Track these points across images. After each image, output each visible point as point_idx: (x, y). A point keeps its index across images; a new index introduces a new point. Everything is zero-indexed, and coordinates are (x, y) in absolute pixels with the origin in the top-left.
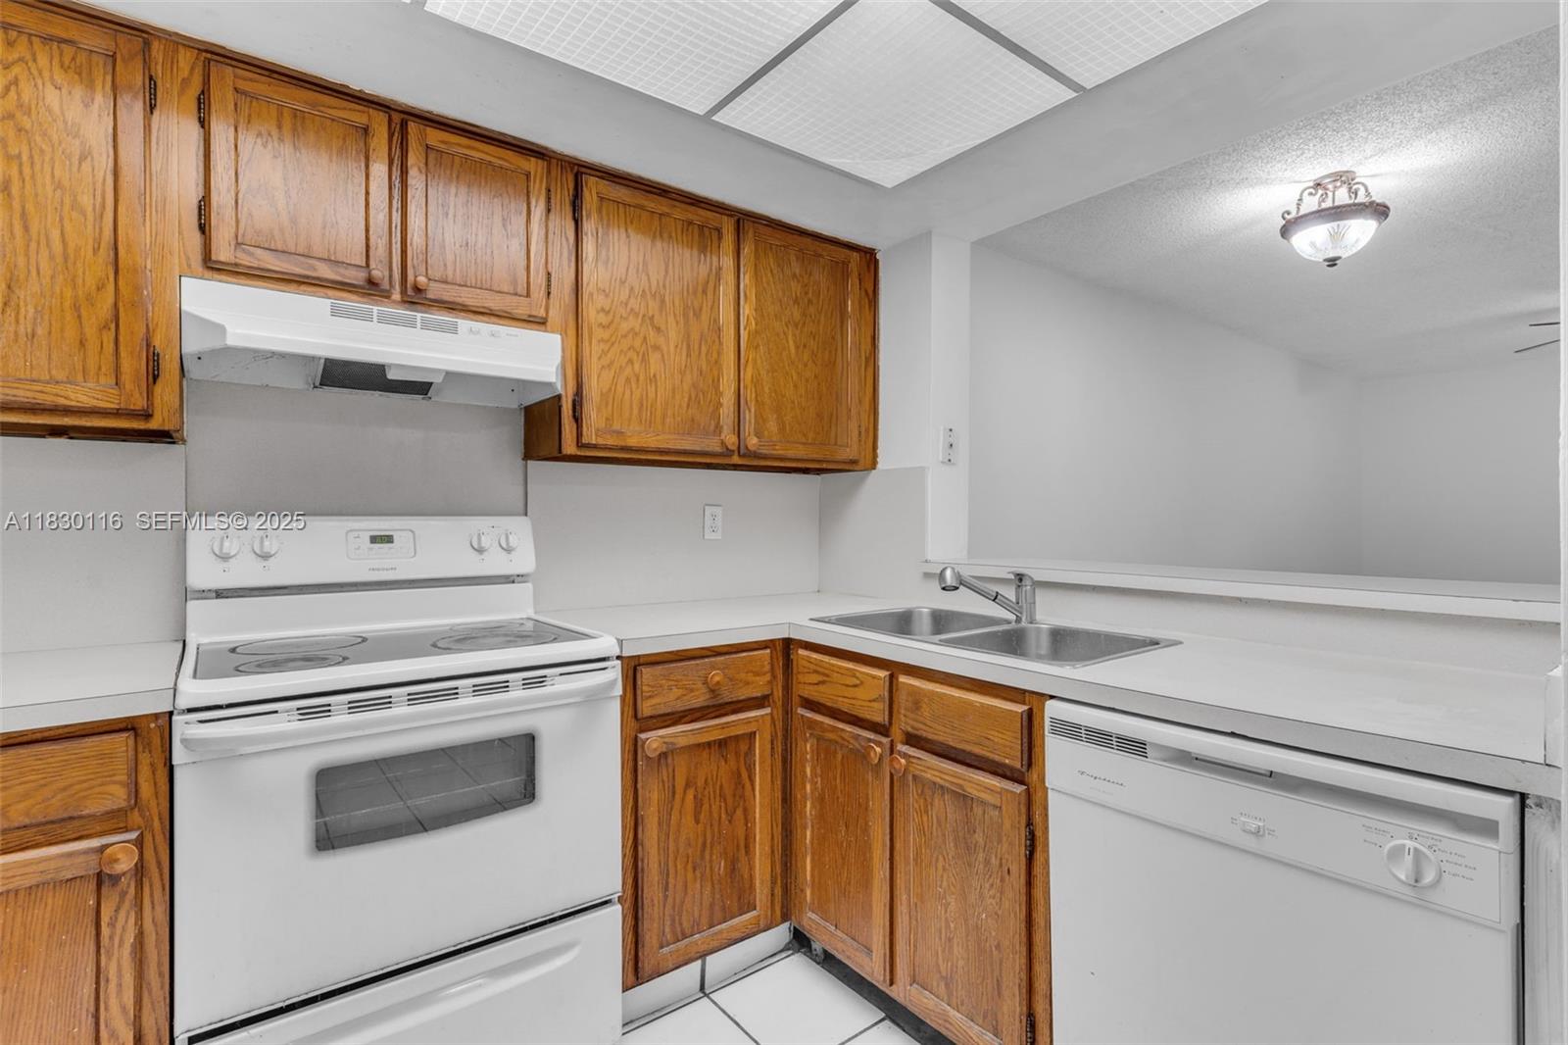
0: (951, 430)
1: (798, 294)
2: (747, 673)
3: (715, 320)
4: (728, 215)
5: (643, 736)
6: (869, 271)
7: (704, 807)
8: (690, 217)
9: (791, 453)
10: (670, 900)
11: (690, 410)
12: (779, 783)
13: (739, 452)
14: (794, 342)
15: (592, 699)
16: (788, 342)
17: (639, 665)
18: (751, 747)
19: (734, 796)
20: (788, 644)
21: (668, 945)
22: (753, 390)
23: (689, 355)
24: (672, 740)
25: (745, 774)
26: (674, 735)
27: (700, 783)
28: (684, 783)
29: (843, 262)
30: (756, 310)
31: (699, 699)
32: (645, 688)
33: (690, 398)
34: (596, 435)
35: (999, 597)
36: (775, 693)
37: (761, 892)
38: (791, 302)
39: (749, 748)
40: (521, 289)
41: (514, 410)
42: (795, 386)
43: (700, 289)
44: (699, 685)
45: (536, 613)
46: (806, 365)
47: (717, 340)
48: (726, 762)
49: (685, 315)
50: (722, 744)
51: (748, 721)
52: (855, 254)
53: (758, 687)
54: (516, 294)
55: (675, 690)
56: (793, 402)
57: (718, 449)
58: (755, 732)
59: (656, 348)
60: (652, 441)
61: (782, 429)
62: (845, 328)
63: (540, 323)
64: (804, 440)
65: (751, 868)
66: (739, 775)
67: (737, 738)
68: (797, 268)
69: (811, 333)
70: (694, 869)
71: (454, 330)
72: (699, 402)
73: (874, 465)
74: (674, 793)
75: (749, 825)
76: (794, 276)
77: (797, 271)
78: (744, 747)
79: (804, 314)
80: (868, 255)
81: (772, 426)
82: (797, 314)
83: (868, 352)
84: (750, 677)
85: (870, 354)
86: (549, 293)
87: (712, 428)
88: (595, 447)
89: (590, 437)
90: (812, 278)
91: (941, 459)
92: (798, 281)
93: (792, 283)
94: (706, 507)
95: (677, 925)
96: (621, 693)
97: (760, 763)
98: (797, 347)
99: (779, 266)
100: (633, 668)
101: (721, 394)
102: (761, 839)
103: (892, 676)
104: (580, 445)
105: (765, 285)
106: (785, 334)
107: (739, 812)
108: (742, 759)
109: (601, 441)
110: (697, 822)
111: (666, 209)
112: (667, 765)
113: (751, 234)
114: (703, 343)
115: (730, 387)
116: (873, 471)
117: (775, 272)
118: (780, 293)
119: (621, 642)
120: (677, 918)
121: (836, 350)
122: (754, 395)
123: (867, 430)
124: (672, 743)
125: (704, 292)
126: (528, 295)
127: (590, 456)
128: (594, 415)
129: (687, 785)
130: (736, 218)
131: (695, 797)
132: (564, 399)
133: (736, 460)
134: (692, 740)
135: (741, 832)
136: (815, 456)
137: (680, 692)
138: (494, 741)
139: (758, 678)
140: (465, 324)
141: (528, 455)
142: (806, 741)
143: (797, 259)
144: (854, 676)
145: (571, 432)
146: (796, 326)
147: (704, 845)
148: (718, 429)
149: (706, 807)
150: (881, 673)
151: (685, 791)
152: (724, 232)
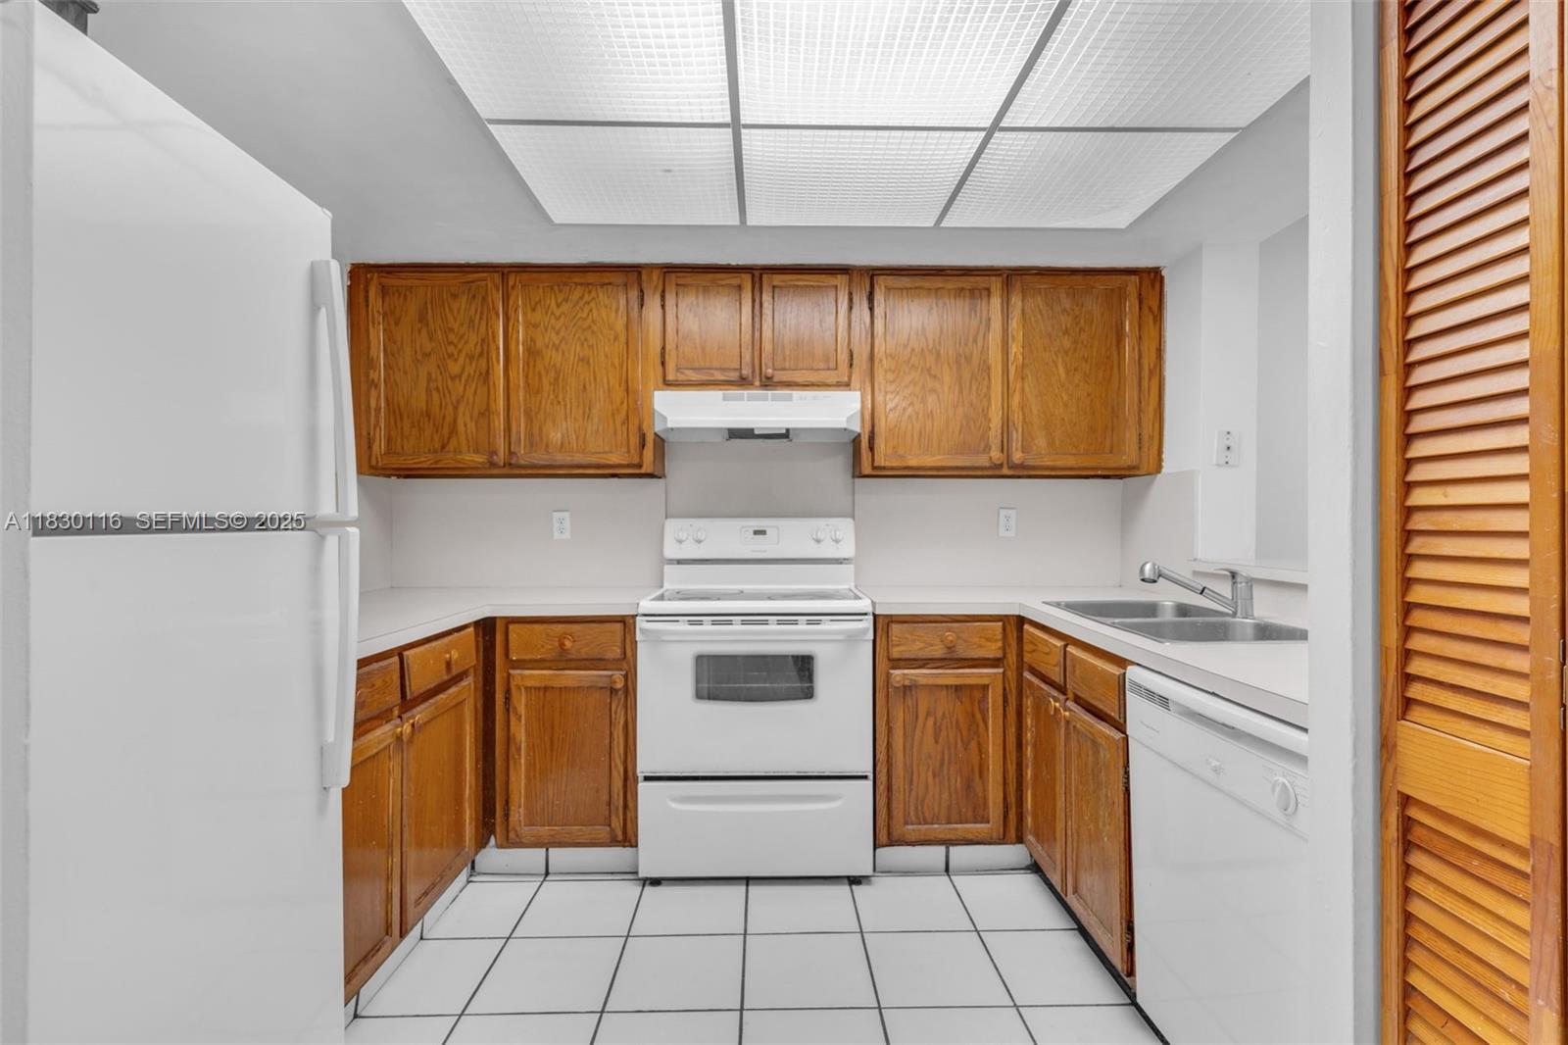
0: (1228, 433)
1: (1069, 326)
2: (981, 637)
3: (984, 361)
4: (996, 275)
5: (892, 671)
6: (1153, 286)
7: (942, 734)
8: (961, 285)
9: (1059, 463)
10: (914, 793)
11: (962, 436)
12: (1014, 730)
13: (1008, 463)
14: (1065, 367)
15: (852, 638)
16: (1056, 367)
17: (892, 622)
18: (985, 697)
19: (969, 730)
20: (1021, 620)
21: (912, 824)
22: (1021, 414)
23: (961, 391)
24: (913, 678)
25: (978, 716)
26: (917, 675)
27: (939, 715)
28: (925, 712)
29: (1120, 288)
30: (1023, 347)
31: (938, 651)
32: (894, 638)
33: (962, 426)
34: (885, 460)
35: (1206, 590)
36: (1009, 656)
37: (995, 810)
38: (1061, 334)
39: (984, 697)
40: (832, 365)
41: (845, 444)
42: (1066, 405)
43: (971, 339)
44: (938, 641)
45: (856, 587)
46: (1077, 386)
47: (987, 377)
48: (961, 702)
49: (958, 362)
50: (958, 688)
51: (981, 676)
52: (1133, 277)
53: (992, 650)
54: (829, 369)
55: (917, 643)
56: (1063, 419)
57: (987, 464)
58: (988, 686)
59: (933, 391)
60: (929, 461)
61: (1051, 444)
62: (1122, 351)
63: (847, 385)
64: (1074, 451)
65: (985, 790)
66: (973, 716)
67: (971, 687)
68: (1067, 303)
69: (1084, 357)
70: (934, 776)
71: (790, 398)
72: (970, 428)
73: (1159, 469)
74: (917, 717)
75: (983, 756)
76: (1065, 310)
77: (1068, 306)
78: (978, 695)
79: (1075, 342)
80: (1152, 275)
81: (1041, 442)
82: (1067, 343)
83: (1152, 366)
84: (983, 642)
85: (1155, 367)
86: (851, 365)
87: (982, 446)
88: (884, 468)
89: (880, 461)
90: (1084, 309)
91: (1215, 462)
92: (1068, 315)
93: (1062, 318)
94: (1001, 511)
95: (920, 813)
96: (872, 638)
97: (993, 711)
98: (1067, 372)
99: (1048, 305)
100: (883, 624)
101: (990, 420)
102: (993, 768)
103: (1066, 646)
104: (874, 468)
105: (1034, 325)
106: (1053, 362)
107: (973, 744)
108: (976, 703)
109: (888, 464)
110: (937, 742)
111: (940, 285)
112: (912, 696)
113: (1018, 285)
114: (974, 382)
115: (998, 415)
116: (1159, 475)
117: (1044, 312)
118: (1050, 329)
119: (874, 604)
120: (920, 808)
121: (1112, 367)
122: (1021, 417)
123: (1151, 438)
124: (915, 681)
125: (975, 341)
126: (836, 369)
127: (879, 473)
128: (883, 446)
129: (928, 714)
130: (1005, 276)
131: (935, 723)
132: (862, 436)
133: (1005, 471)
134: (931, 681)
135: (975, 760)
136: (1085, 464)
137: (922, 645)
138: (787, 656)
139: (989, 644)
140: (796, 394)
141: (853, 477)
142: (1027, 698)
143: (1068, 295)
144: (1047, 645)
145: (867, 458)
146: (1067, 353)
147: (943, 760)
148: (987, 448)
149: (944, 733)
150: (1059, 643)
151: (926, 719)
152: (993, 290)
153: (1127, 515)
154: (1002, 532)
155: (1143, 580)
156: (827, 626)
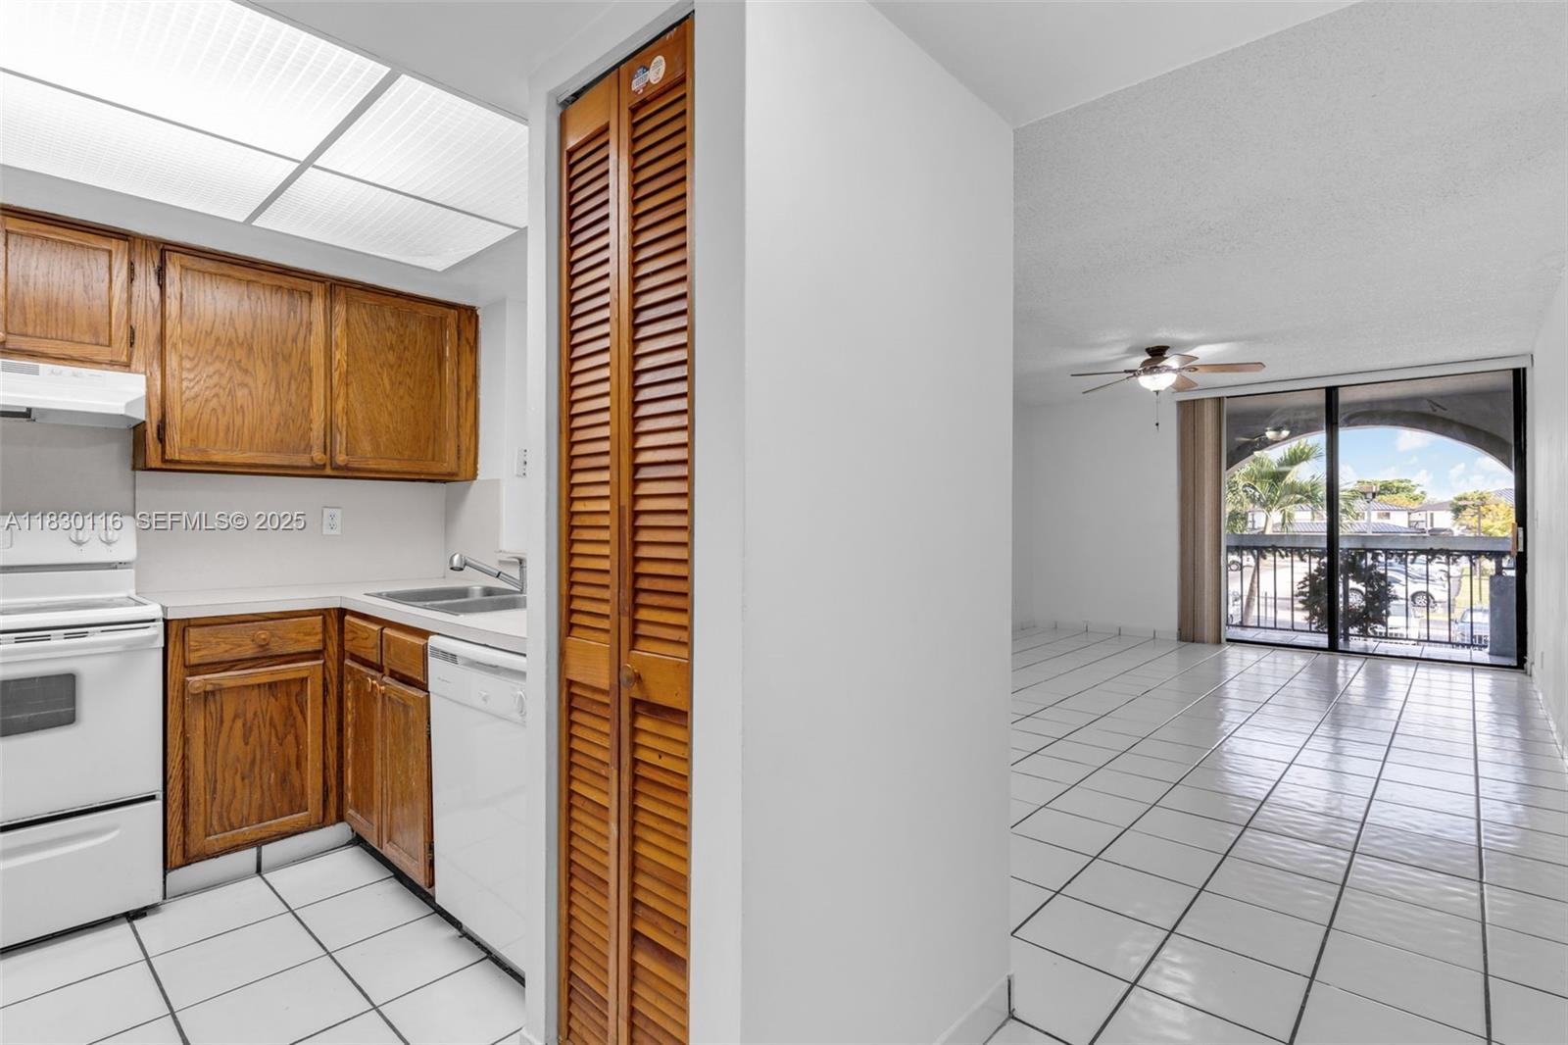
0: (526, 451)
1: (394, 342)
2: (299, 633)
3: (305, 364)
4: (318, 281)
5: (188, 679)
6: (470, 322)
7: (253, 733)
8: (278, 283)
9: (383, 467)
10: (218, 801)
11: (278, 434)
12: (334, 717)
13: (331, 465)
14: (390, 380)
15: (133, 649)
16: (382, 380)
17: (190, 626)
18: (303, 690)
19: (285, 725)
20: (342, 612)
21: (216, 834)
22: (345, 418)
23: (277, 389)
24: (218, 682)
25: (296, 709)
26: (223, 678)
27: (250, 715)
28: (232, 715)
29: (441, 318)
30: (347, 355)
31: (249, 651)
32: (192, 643)
33: (279, 424)
34: (179, 453)
35: (502, 575)
36: (330, 648)
37: (313, 798)
38: (386, 349)
39: (302, 690)
40: (104, 340)
41: (125, 430)
42: (390, 414)
43: (289, 338)
44: (248, 641)
45: (137, 594)
46: (402, 398)
47: (307, 379)
48: (276, 700)
49: (274, 360)
50: (272, 686)
51: (299, 670)
52: (452, 311)
53: (313, 643)
54: (97, 344)
55: (223, 645)
56: (389, 428)
57: (309, 464)
58: (307, 678)
59: (244, 385)
60: (238, 457)
61: (376, 447)
62: (443, 372)
63: (127, 366)
64: (398, 457)
65: (303, 780)
66: (290, 710)
67: (288, 682)
68: (392, 322)
69: (408, 373)
70: (243, 779)
71: (36, 372)
72: (289, 427)
73: (474, 476)
74: (222, 722)
75: (301, 747)
76: (389, 328)
77: (393, 325)
78: (295, 689)
79: (400, 358)
80: (469, 312)
81: (366, 446)
82: (392, 358)
83: (469, 389)
84: (301, 637)
85: (472, 389)
86: (132, 344)
87: (303, 446)
88: (179, 462)
89: (173, 453)
90: (408, 329)
91: (515, 472)
92: (393, 333)
93: (387, 334)
94: (325, 510)
95: (225, 819)
96: (162, 645)
97: (312, 701)
98: (392, 384)
99: (373, 320)
100: (175, 630)
101: (311, 421)
102: (312, 757)
103: (382, 629)
104: (164, 461)
105: (359, 336)
106: (379, 373)
107: (291, 738)
108: (293, 699)
109: (183, 458)
110: (246, 744)
111: (253, 278)
112: (215, 701)
113: (342, 293)
114: (293, 382)
115: (320, 417)
116: (475, 482)
117: (369, 325)
118: (375, 343)
119: (164, 609)
120: (225, 814)
121: (434, 386)
122: (345, 422)
123: (468, 450)
124: (219, 685)
125: (294, 340)
126: (110, 345)
127: (170, 466)
128: (177, 438)
129: (236, 717)
130: (328, 284)
131: (244, 725)
132: (148, 426)
133: (328, 471)
134: (240, 682)
135: (292, 753)
136: (410, 469)
137: (228, 647)
138: (35, 678)
139: (307, 638)
140: (45, 367)
141: (134, 468)
142: (348, 683)
143: (393, 314)
144: (366, 632)
145: (156, 450)
146: (392, 367)
147: (253, 762)
148: (309, 448)
149: (255, 732)
150: (376, 628)
151: (234, 721)
152: (315, 294)
153: (449, 515)
154: (326, 531)
155: (452, 569)
156: (96, 637)
